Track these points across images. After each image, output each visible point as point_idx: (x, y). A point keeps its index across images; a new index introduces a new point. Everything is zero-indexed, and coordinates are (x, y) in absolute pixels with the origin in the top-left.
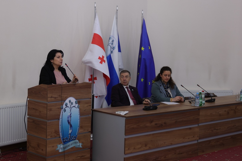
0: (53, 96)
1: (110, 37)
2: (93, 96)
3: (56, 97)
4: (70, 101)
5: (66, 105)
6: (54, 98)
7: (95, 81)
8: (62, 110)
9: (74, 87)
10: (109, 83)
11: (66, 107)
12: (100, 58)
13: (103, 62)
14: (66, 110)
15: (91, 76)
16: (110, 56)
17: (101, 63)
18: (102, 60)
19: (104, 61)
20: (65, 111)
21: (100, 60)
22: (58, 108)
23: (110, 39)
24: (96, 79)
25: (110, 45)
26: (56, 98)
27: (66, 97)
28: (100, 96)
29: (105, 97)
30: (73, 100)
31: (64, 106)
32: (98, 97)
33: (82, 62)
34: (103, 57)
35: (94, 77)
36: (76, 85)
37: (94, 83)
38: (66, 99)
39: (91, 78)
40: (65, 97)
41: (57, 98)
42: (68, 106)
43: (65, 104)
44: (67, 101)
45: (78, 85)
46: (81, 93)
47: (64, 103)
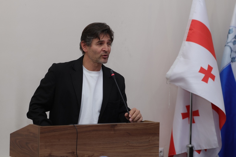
1: (231, 28)
2: (191, 150)
3: (62, 155)
7: (196, 118)
9: (112, 132)
10: (224, 122)
12: (202, 70)
13: (210, 80)
15: (188, 107)
16: (229, 67)
17: (205, 80)
18: (207, 74)
19: (213, 78)
21: (203, 75)
23: (229, 33)
24: (196, 113)
25: (231, 44)
28: (206, 150)
29: (218, 151)
32: (201, 153)
33: (167, 79)
34: (210, 68)
35: (194, 110)
36: (116, 128)
37: (194, 122)
39: (186, 111)
40: (86, 156)
45: (123, 128)
46: (130, 146)
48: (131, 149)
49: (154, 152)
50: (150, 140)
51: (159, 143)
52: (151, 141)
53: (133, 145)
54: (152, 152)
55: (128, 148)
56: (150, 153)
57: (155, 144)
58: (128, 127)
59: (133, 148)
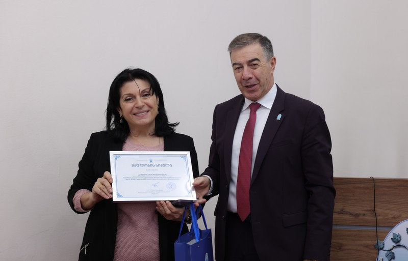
0: (348, 209)
3: (357, 212)
5: (397, 240)
6: (351, 214)
8: (382, 254)
11: (394, 247)
14: (396, 255)
20: (393, 258)
22: (367, 246)
26: (357, 215)
27: (394, 218)
31: (388, 243)
38: (397, 223)
40: (390, 216)
41: (361, 217)
42: (402, 243)
43: (390, 236)
44: (400, 230)
47: (387, 233)
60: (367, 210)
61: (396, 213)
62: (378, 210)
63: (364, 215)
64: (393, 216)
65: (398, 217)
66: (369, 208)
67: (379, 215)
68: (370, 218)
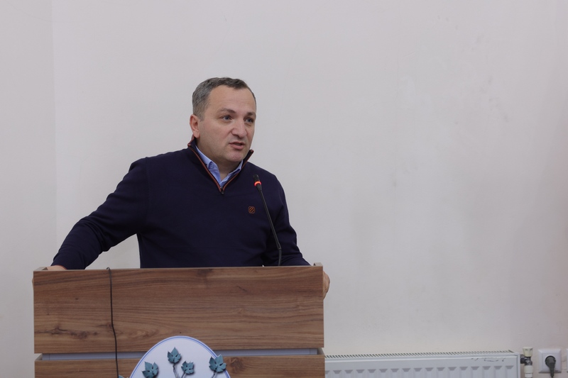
0: (68, 325)
3: (83, 330)
4: (174, 358)
6: (73, 334)
9: (201, 286)
26: (84, 335)
27: (147, 336)
30: (195, 351)
36: (208, 278)
38: (151, 345)
40: (140, 333)
41: (91, 338)
43: (141, 367)
44: (157, 355)
45: (226, 276)
46: (246, 316)
47: (135, 363)
48: (250, 322)
49: (309, 333)
50: (298, 306)
51: (323, 311)
52: (300, 308)
53: (255, 314)
54: (305, 333)
55: (241, 322)
56: (299, 333)
57: (311, 315)
58: (240, 276)
59: (256, 322)
60: (101, 326)
61: (149, 328)
62: (119, 325)
63: (96, 334)
64: (144, 334)
65: (154, 334)
66: (103, 322)
67: (122, 333)
68: (106, 338)
